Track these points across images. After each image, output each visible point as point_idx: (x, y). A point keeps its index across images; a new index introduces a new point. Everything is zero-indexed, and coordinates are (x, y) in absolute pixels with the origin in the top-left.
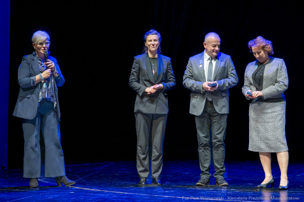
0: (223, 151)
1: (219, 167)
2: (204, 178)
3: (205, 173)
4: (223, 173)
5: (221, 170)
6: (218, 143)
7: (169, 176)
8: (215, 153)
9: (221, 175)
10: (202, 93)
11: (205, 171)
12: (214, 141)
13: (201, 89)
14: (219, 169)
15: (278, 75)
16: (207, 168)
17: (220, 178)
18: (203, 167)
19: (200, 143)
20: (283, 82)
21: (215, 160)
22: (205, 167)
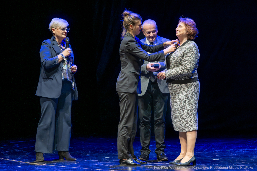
0: (164, 127)
1: (160, 143)
2: (144, 154)
3: (146, 149)
4: (164, 149)
5: (162, 146)
6: (160, 121)
7: (109, 152)
8: (157, 130)
9: (162, 151)
10: (146, 73)
11: (146, 147)
12: (156, 119)
13: (146, 70)
14: (160, 144)
15: (184, 59)
16: (147, 144)
17: (161, 154)
18: (144, 144)
19: (142, 121)
20: (186, 66)
21: (156, 136)
22: (146, 144)
